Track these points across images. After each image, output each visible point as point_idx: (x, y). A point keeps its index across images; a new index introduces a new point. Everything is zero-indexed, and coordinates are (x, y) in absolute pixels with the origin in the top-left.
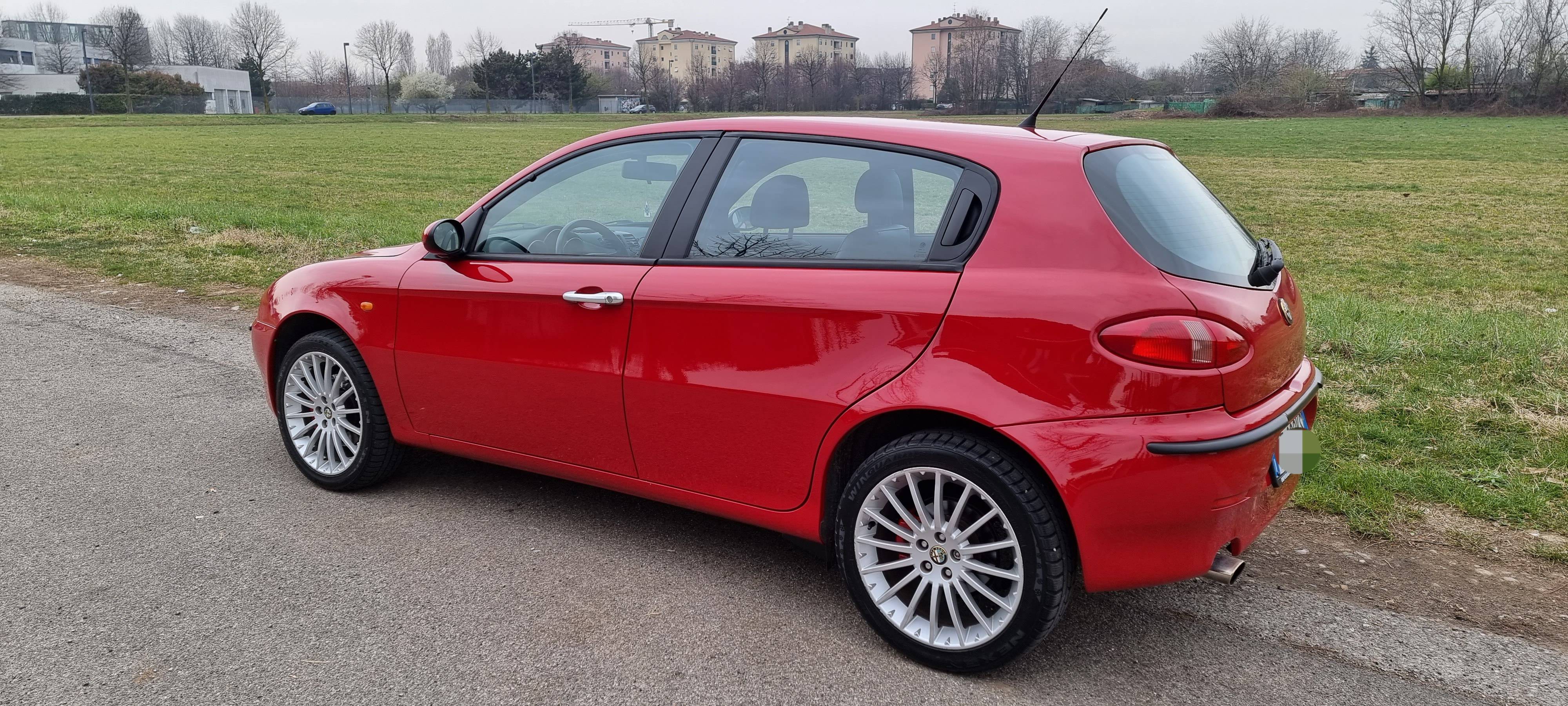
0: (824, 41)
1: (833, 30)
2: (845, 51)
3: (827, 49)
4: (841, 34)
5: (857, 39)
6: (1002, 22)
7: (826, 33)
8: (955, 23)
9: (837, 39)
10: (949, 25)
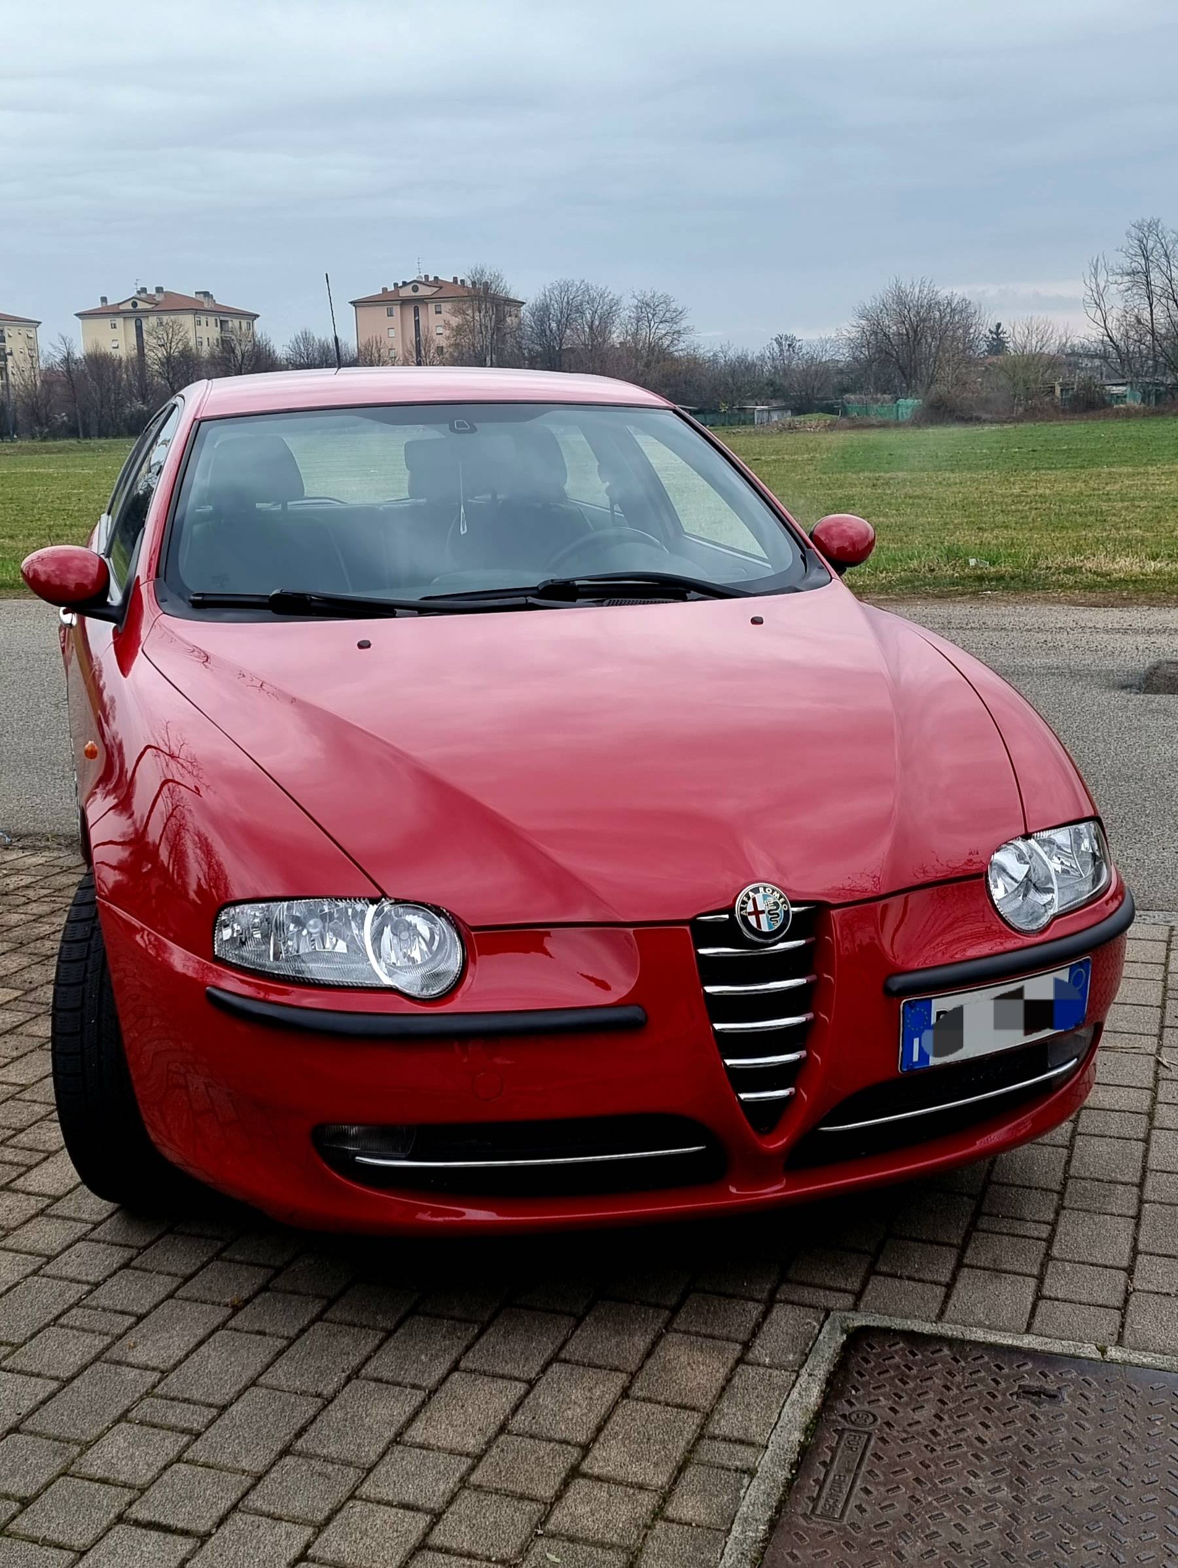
0: (203, 319)
1: (215, 301)
3: (210, 332)
4: (229, 308)
5: (257, 316)
7: (206, 306)
8: (424, 291)
9: (224, 315)
10: (414, 294)
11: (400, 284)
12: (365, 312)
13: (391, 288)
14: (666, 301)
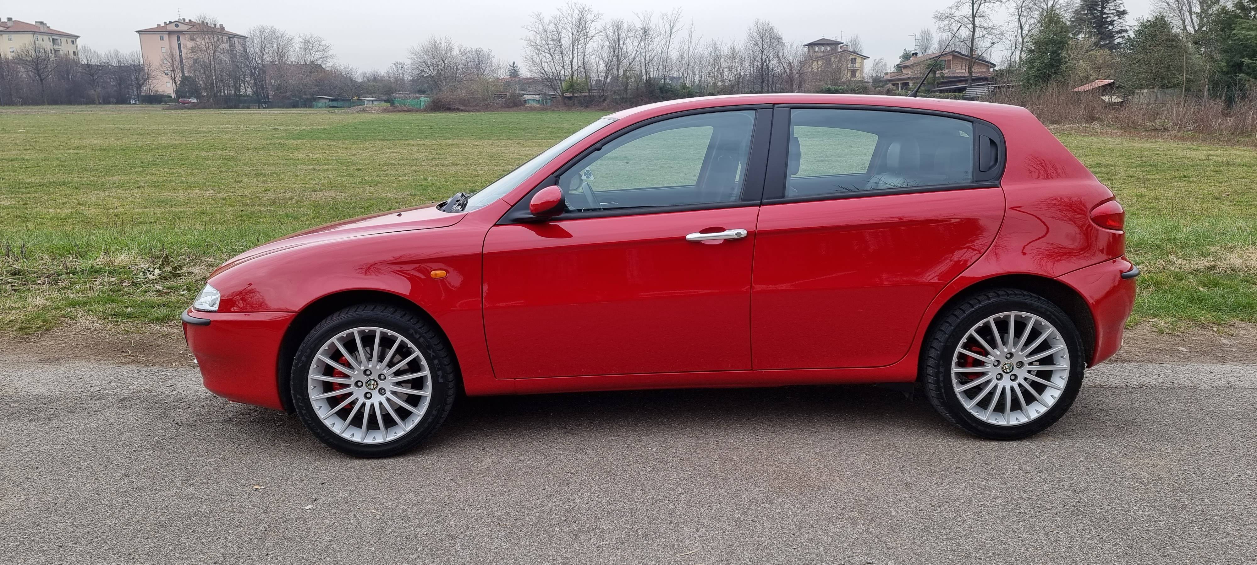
0: (40, 37)
1: (48, 27)
2: (65, 48)
3: (46, 44)
4: (59, 32)
5: (79, 37)
6: (229, 29)
7: (42, 30)
8: (182, 27)
9: (56, 36)
10: (176, 29)
11: (168, 23)
12: (144, 36)
13: (163, 25)
14: (319, 40)
